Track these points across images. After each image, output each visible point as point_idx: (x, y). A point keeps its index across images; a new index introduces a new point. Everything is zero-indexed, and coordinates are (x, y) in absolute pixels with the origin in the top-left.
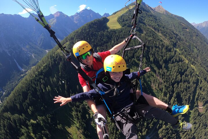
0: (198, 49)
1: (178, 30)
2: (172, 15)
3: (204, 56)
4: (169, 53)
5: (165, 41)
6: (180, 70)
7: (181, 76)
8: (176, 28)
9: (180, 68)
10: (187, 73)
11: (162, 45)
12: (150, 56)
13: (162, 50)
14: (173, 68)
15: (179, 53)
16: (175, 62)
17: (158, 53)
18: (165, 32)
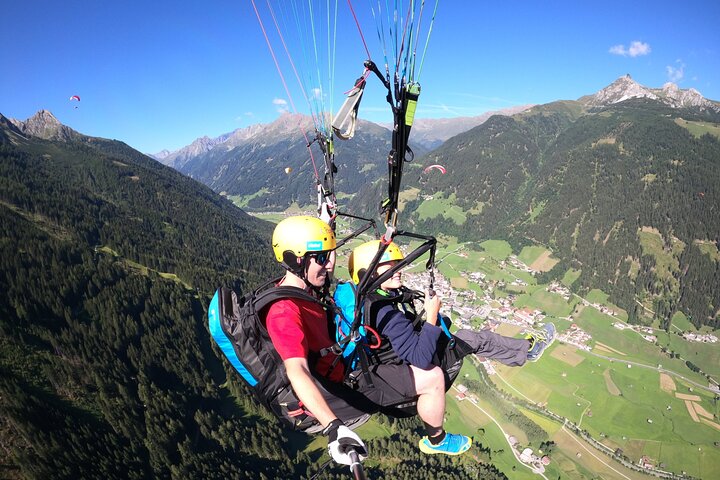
0: (177, 224)
1: (105, 186)
2: (85, 139)
3: (200, 235)
4: (75, 269)
5: (58, 236)
6: (125, 303)
7: (137, 319)
8: (97, 181)
9: (126, 299)
10: (154, 299)
11: (46, 250)
12: (12, 303)
13: (48, 267)
14: (101, 309)
15: (113, 256)
16: (103, 286)
17: (37, 282)
18: (55, 205)
